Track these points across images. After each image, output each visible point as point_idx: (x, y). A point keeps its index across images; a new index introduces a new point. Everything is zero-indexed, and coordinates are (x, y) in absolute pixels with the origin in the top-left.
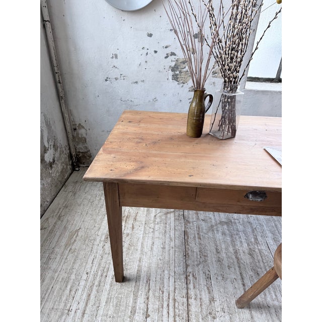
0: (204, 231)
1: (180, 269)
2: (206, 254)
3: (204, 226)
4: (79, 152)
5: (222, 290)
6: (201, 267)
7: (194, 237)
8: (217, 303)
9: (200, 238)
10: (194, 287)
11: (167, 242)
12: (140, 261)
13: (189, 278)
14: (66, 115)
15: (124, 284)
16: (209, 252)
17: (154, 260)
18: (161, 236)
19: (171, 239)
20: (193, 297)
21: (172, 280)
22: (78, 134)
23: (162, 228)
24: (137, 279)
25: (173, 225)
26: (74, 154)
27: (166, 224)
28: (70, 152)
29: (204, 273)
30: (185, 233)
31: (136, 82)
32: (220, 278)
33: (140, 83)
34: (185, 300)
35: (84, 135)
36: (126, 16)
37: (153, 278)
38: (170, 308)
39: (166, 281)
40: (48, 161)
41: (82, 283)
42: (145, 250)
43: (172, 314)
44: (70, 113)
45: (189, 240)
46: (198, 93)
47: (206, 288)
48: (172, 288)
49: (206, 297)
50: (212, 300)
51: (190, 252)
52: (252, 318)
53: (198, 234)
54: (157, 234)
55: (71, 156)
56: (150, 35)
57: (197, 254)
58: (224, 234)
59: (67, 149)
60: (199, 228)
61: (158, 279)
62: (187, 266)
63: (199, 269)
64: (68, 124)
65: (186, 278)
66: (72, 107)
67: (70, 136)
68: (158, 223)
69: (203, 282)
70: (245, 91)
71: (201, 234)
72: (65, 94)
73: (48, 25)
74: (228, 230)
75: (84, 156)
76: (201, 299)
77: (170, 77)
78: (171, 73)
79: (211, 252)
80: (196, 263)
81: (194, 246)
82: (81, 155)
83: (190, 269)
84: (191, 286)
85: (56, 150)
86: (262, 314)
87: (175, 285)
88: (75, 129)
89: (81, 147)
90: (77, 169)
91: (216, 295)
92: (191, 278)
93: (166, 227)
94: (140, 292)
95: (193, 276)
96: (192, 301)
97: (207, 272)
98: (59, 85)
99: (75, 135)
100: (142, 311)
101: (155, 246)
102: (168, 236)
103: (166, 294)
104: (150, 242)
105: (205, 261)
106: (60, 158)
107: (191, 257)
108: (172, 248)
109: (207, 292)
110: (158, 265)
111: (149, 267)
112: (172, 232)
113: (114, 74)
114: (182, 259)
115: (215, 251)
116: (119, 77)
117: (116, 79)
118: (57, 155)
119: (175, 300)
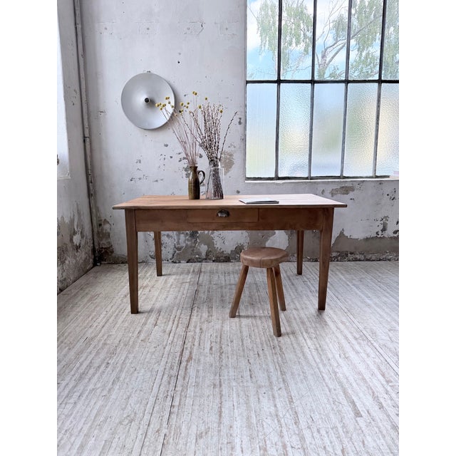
0: (214, 289)
1: (187, 306)
2: (212, 298)
4: (102, 248)
7: (204, 292)
8: (214, 317)
9: (209, 292)
10: (197, 312)
11: (179, 296)
12: (153, 305)
13: (194, 309)
14: (94, 210)
15: (138, 314)
16: (214, 297)
17: (167, 303)
18: (175, 293)
19: (183, 294)
20: (195, 316)
22: (102, 229)
23: (176, 290)
24: (150, 312)
25: (187, 288)
26: (97, 248)
28: (94, 246)
29: (208, 306)
30: (197, 291)
31: (157, 181)
33: (159, 181)
34: (188, 317)
35: (108, 230)
36: (147, 133)
37: (163, 311)
38: (175, 321)
39: (174, 311)
40: (75, 243)
41: (102, 316)
42: (160, 300)
44: (98, 210)
45: (199, 293)
46: (193, 168)
47: (207, 311)
48: (178, 314)
49: (205, 315)
50: (210, 316)
51: (198, 298)
52: (240, 321)
53: (208, 290)
54: (171, 292)
55: (94, 250)
56: (167, 146)
57: (204, 299)
59: (92, 242)
61: (168, 311)
62: (194, 304)
63: (204, 305)
64: (94, 218)
65: (192, 309)
66: (99, 205)
67: (96, 230)
69: (205, 309)
71: (211, 290)
72: (95, 192)
73: (88, 140)
75: (106, 252)
76: (201, 316)
77: (184, 176)
78: (185, 173)
79: (216, 297)
80: (202, 302)
81: (203, 296)
82: (103, 251)
83: (196, 305)
85: (82, 237)
86: (248, 319)
87: (181, 312)
88: (100, 225)
89: (104, 243)
90: (99, 264)
91: (214, 314)
92: (196, 308)
93: (180, 289)
94: (151, 317)
95: (198, 308)
97: (210, 305)
98: (91, 184)
99: (100, 231)
100: (151, 324)
101: (169, 298)
102: (181, 293)
103: (173, 316)
104: (164, 296)
105: (210, 301)
106: (84, 247)
107: (198, 300)
108: (184, 298)
109: (207, 313)
110: (169, 305)
111: (161, 307)
112: (185, 292)
113: (137, 175)
114: (190, 302)
115: (220, 296)
116: (142, 177)
117: (140, 179)
118: (83, 243)
119: (180, 318)
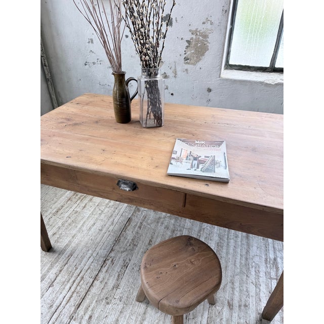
0: (149, 221)
1: (103, 252)
2: (136, 244)
3: (151, 216)
5: (131, 280)
6: (124, 254)
7: (136, 225)
8: (119, 291)
9: (140, 227)
10: (107, 271)
11: (107, 225)
12: (73, 237)
13: (107, 262)
14: (54, 96)
15: (48, 253)
16: (140, 242)
17: (86, 239)
18: (105, 219)
19: (112, 224)
20: (101, 279)
21: (91, 260)
23: (110, 212)
24: (62, 252)
25: (122, 211)
27: (116, 208)
29: (124, 261)
30: (129, 220)
32: (136, 269)
34: (91, 280)
37: (75, 255)
38: (75, 284)
39: (85, 259)
42: (84, 228)
43: (73, 289)
44: (58, 95)
45: (128, 228)
47: (117, 274)
48: (86, 267)
49: (112, 282)
50: (116, 287)
51: (122, 239)
52: (144, 313)
53: (141, 223)
54: (103, 216)
57: (128, 242)
58: (167, 228)
60: (146, 217)
61: (79, 256)
62: (112, 250)
63: (122, 256)
65: (105, 261)
68: (109, 207)
69: (117, 268)
70: (220, 80)
71: (144, 223)
74: (174, 225)
76: (106, 283)
79: (143, 242)
80: (122, 249)
81: (130, 234)
83: (112, 254)
84: (104, 270)
86: (157, 312)
87: (91, 265)
91: (123, 283)
92: (109, 262)
93: (114, 212)
94: (57, 264)
95: (112, 261)
96: (97, 283)
97: (128, 261)
100: (49, 280)
101: (95, 227)
102: (112, 219)
103: (78, 271)
104: (92, 222)
105: (132, 250)
107: (121, 243)
108: (109, 231)
109: (115, 278)
110: (87, 244)
111: (78, 245)
112: (118, 217)
114: (111, 243)
115: (147, 242)
116: (96, 61)
117: (94, 63)
119: (82, 278)
